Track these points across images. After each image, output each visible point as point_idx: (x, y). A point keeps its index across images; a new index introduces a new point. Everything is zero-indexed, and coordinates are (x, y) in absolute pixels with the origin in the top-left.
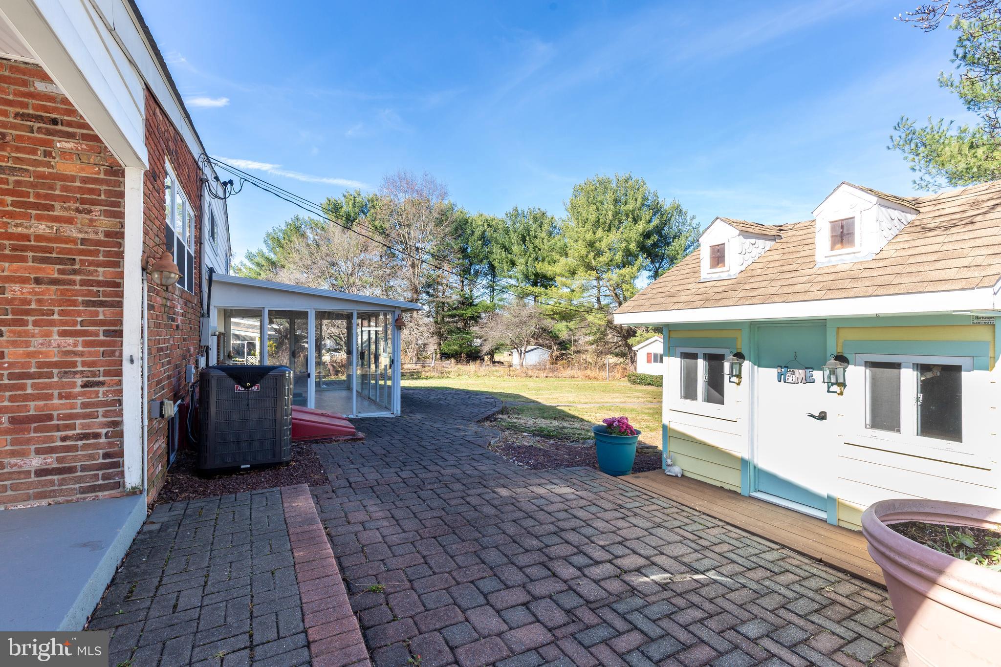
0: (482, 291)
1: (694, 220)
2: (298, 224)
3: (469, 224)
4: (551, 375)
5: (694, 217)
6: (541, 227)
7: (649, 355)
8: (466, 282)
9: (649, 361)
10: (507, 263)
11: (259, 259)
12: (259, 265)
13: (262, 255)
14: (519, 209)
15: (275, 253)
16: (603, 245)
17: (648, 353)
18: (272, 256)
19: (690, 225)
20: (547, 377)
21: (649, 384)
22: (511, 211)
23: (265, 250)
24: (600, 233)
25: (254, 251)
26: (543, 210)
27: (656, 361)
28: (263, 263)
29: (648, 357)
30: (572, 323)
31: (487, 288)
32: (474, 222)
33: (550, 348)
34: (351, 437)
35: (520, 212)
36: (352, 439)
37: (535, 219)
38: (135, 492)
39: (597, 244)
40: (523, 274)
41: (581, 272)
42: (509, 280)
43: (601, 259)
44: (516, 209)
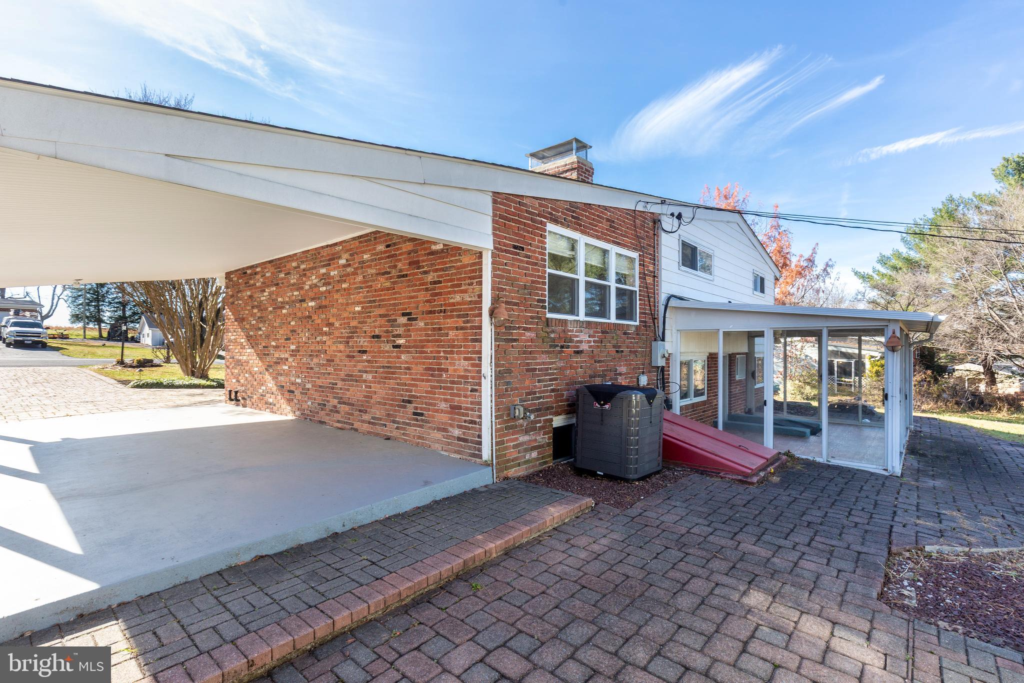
2: (952, 207)
11: (894, 262)
12: (895, 268)
13: (898, 255)
15: (918, 249)
18: (913, 255)
23: (903, 250)
25: (888, 253)
28: (900, 264)
34: (740, 477)
36: (740, 481)
38: (487, 464)
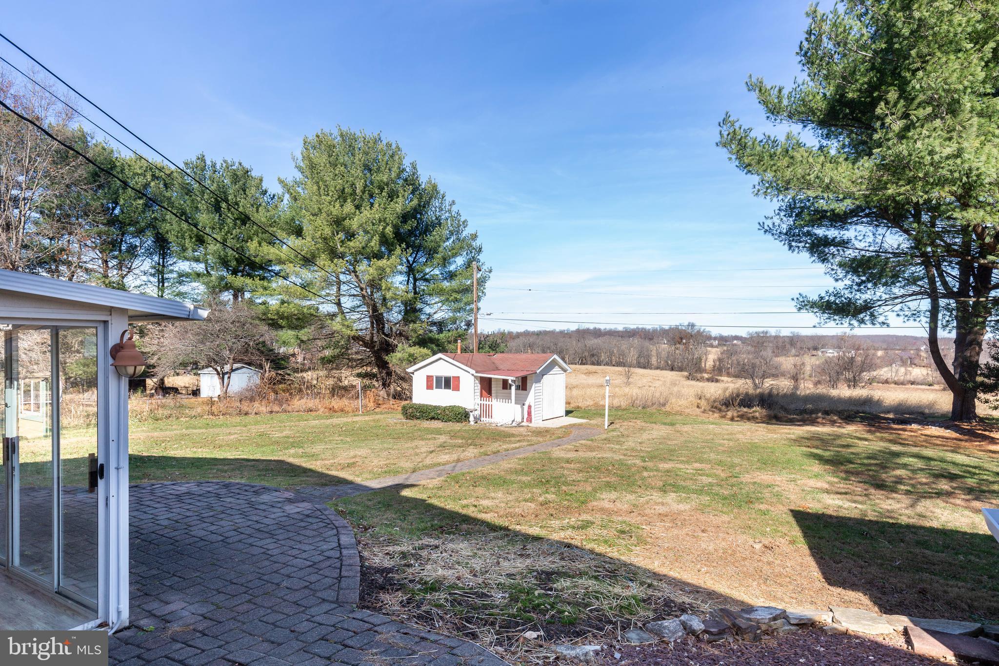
0: (145, 278)
1: (453, 206)
3: (118, 169)
4: (276, 408)
5: (453, 202)
6: (244, 191)
7: (429, 378)
8: (113, 263)
9: (429, 387)
10: (191, 238)
14: (206, 158)
16: (354, 224)
17: (428, 377)
19: (450, 211)
20: (271, 412)
21: (433, 418)
22: (194, 159)
24: (349, 207)
26: (247, 165)
27: (439, 386)
29: (428, 381)
30: (303, 332)
31: (153, 275)
32: (126, 167)
33: (261, 367)
35: (208, 163)
37: (235, 178)
39: (347, 223)
40: (220, 257)
41: (323, 260)
42: (194, 265)
43: (351, 244)
44: (202, 159)
